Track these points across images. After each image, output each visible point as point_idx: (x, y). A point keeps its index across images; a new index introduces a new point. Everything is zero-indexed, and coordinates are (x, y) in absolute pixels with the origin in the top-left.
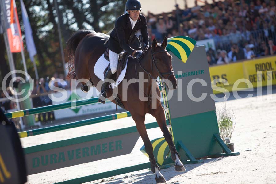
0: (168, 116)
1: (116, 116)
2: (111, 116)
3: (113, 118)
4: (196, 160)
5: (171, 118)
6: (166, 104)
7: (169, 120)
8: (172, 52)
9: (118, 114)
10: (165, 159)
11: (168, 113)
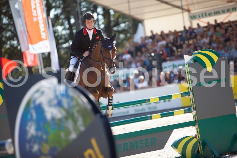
0: (195, 118)
1: (151, 117)
2: (147, 117)
3: (149, 118)
4: (219, 156)
5: (197, 119)
6: (193, 107)
7: (196, 121)
8: (199, 63)
9: (153, 116)
10: (192, 155)
11: (195, 115)
